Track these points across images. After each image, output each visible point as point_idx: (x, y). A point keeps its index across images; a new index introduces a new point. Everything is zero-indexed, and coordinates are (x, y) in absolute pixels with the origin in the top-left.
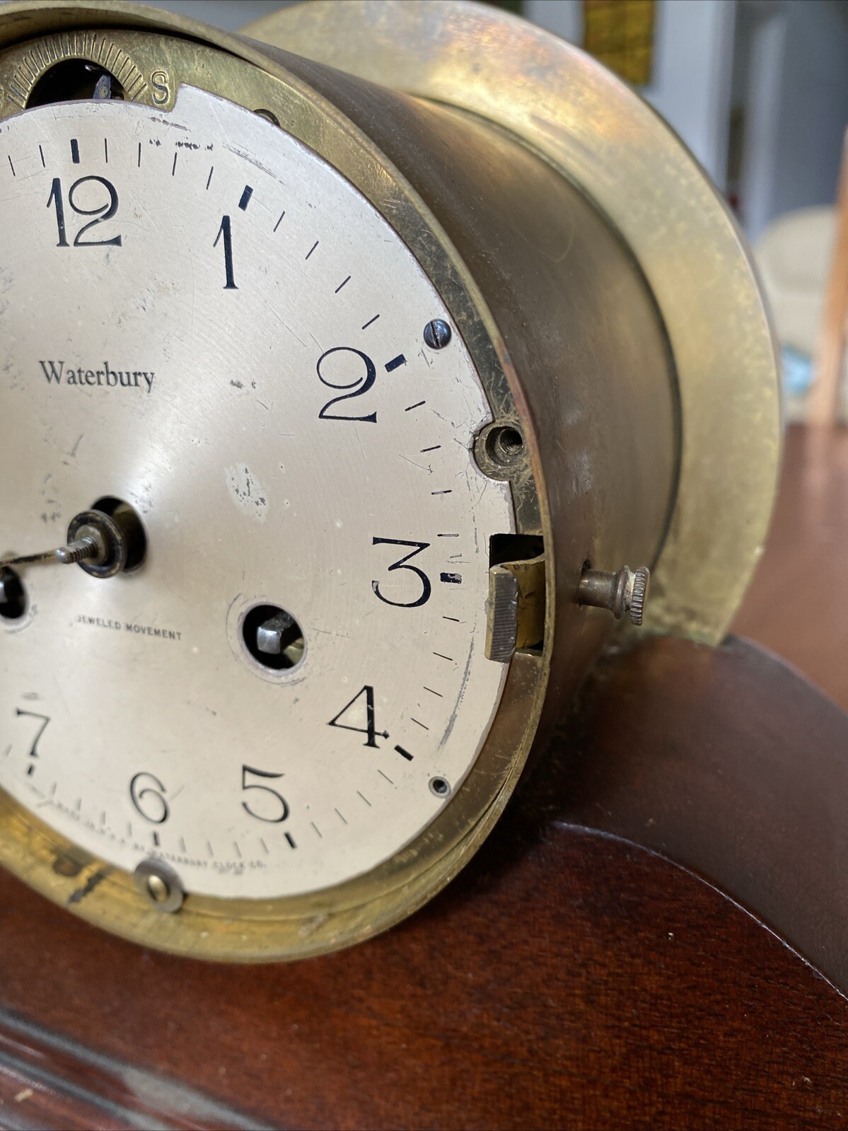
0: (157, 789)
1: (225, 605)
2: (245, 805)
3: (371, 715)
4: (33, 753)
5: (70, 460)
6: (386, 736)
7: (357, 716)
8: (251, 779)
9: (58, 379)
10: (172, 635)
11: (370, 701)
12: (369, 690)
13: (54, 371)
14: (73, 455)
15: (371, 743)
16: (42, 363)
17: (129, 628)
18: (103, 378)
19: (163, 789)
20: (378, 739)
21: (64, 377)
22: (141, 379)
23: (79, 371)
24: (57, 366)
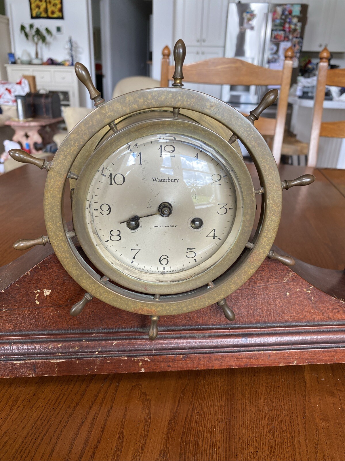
0: (167, 258)
1: (188, 219)
2: (187, 256)
3: (214, 234)
4: (134, 258)
5: (157, 196)
6: (217, 237)
7: (212, 234)
8: (189, 250)
9: (156, 181)
10: (175, 226)
11: (215, 231)
12: (215, 230)
13: (155, 179)
14: (158, 195)
15: (214, 239)
16: (153, 178)
17: (165, 226)
18: (167, 181)
19: (168, 257)
20: (215, 238)
21: (158, 180)
22: (176, 181)
23: (162, 180)
24: (156, 179)
